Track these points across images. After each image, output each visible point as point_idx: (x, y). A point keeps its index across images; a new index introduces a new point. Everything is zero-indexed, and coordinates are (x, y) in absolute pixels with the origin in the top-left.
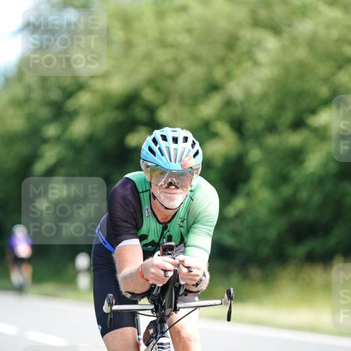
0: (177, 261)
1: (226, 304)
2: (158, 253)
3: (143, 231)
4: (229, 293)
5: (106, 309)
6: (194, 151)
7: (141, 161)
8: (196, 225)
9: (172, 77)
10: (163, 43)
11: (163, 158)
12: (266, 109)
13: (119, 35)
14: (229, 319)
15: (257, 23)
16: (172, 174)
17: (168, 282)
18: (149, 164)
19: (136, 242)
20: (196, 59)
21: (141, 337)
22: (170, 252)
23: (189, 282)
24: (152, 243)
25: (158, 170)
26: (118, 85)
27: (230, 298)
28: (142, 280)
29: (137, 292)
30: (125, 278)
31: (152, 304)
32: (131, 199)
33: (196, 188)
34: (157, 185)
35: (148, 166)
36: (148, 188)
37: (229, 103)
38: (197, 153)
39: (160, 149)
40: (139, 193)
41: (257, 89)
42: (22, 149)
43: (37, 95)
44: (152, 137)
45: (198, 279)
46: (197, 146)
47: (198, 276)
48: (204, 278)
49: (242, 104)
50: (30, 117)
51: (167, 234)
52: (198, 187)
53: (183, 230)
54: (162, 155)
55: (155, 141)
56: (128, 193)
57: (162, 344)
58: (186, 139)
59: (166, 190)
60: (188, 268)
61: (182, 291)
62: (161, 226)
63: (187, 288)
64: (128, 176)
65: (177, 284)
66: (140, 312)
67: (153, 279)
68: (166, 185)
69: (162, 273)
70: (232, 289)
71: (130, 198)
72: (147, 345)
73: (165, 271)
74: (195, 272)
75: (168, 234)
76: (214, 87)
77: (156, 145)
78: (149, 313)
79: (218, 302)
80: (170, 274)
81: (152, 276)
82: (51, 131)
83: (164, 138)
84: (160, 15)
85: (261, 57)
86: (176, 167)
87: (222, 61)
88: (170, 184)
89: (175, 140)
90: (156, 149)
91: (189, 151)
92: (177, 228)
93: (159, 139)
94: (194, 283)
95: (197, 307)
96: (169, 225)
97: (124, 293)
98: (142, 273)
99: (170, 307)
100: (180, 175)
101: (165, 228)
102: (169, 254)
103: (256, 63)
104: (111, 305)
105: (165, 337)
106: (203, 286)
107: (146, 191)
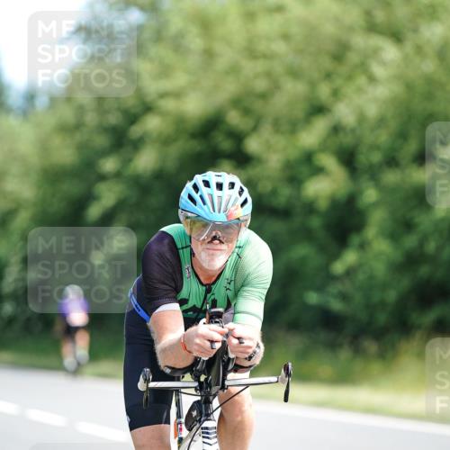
0: (226, 330)
1: (283, 382)
2: (204, 320)
3: (183, 294)
4: (286, 368)
5: (141, 386)
6: (241, 200)
7: (180, 211)
8: (245, 288)
9: (264, 96)
10: (251, 53)
11: (205, 207)
12: (383, 137)
13: (195, 42)
14: (286, 400)
15: (372, 28)
16: (216, 226)
17: (215, 355)
18: (189, 214)
19: (175, 306)
20: (294, 73)
21: (183, 420)
22: (217, 320)
23: (240, 355)
24: (194, 309)
25: (199, 222)
26: (194, 106)
27: (288, 374)
28: (184, 352)
29: (178, 367)
30: (164, 350)
31: (195, 381)
32: (169, 257)
33: (245, 244)
34: (198, 240)
35: (187, 218)
36: (189, 244)
37: (336, 129)
38: (245, 202)
39: (201, 197)
40: (177, 249)
41: (372, 111)
42: (72, 188)
43: (91, 119)
44: (193, 182)
45: (251, 351)
46: (246, 194)
47: (250, 347)
48: (258, 350)
49: (353, 131)
50: (81, 147)
51: (210, 297)
52: (247, 242)
53: (230, 294)
54: (204, 203)
55: (196, 188)
56: (165, 249)
57: (207, 428)
58: (232, 185)
59: (209, 246)
60: (239, 338)
61: (231, 367)
62: (204, 288)
63: (238, 363)
64: (164, 229)
65: (225, 358)
66: (182, 390)
67: (198, 351)
68: (210, 239)
69: (208, 344)
70: (290, 364)
71: (168, 255)
72: (190, 430)
73: (212, 342)
74: (246, 343)
75: (212, 297)
76: (318, 110)
77: (197, 192)
78: (192, 391)
79: (274, 379)
80: (218, 346)
81: (196, 347)
82: (109, 165)
83: (207, 184)
84: (250, 16)
85: (378, 70)
86: (220, 218)
87: (328, 76)
88: (215, 238)
89: (220, 186)
90: (196, 197)
91: (236, 200)
92: (223, 290)
93: (201, 185)
94: (247, 356)
95: (247, 386)
96: (213, 287)
97: (162, 367)
98: (184, 344)
99: (217, 384)
100: (225, 227)
101: (208, 291)
102: (216, 322)
103: (372, 79)
104: (147, 381)
105: (210, 420)
106: (257, 361)
107: (186, 247)
